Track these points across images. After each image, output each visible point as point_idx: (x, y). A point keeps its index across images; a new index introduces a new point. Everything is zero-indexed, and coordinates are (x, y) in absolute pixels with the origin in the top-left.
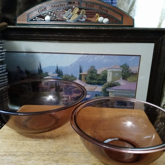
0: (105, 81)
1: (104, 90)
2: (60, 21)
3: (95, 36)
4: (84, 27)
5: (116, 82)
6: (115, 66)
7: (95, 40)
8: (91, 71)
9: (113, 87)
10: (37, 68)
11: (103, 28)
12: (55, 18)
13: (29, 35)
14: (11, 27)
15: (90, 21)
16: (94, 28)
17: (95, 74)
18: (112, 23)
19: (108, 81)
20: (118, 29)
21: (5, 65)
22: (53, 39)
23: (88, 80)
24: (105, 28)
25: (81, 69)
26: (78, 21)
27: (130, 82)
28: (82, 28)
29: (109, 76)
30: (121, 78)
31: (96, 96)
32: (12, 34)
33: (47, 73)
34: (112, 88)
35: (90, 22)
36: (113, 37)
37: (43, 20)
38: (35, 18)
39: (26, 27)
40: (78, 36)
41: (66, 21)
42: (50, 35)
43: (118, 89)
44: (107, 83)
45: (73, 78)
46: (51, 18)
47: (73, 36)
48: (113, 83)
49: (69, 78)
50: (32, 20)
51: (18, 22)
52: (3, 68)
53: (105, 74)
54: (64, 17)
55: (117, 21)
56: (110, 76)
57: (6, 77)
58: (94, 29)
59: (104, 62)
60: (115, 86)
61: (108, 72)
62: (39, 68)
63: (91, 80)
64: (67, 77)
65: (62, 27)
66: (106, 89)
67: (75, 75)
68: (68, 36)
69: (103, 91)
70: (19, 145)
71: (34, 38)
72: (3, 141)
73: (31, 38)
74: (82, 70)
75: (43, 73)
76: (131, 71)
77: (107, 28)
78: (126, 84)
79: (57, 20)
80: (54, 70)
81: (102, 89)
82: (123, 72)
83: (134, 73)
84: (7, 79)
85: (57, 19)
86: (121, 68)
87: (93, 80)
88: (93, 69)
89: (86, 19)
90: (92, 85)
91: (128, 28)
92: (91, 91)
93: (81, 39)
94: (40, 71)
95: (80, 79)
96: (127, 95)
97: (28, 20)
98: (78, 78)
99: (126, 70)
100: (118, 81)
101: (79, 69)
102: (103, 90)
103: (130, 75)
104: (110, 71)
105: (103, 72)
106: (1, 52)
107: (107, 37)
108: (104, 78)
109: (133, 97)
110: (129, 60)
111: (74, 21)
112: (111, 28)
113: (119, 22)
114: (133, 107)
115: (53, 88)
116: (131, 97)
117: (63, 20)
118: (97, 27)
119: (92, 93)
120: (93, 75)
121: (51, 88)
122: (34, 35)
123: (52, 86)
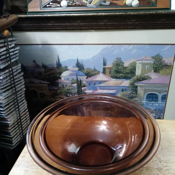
0: (134, 75)
1: (132, 84)
2: (79, 6)
3: (122, 23)
4: (108, 13)
5: (146, 75)
6: (146, 57)
7: (121, 27)
8: (117, 64)
9: (142, 80)
10: (55, 63)
11: (132, 13)
12: (73, 3)
13: (43, 25)
14: (22, 16)
15: (116, 5)
16: (120, 13)
17: (121, 67)
18: (144, 6)
19: (137, 74)
20: (151, 13)
21: (20, 65)
22: (72, 28)
23: (114, 73)
24: (134, 13)
25: (105, 61)
26: (101, 5)
27: (163, 75)
28: (106, 14)
29: (139, 68)
30: (153, 71)
31: (122, 91)
32: (24, 25)
33: (66, 67)
34: (141, 82)
36: (144, 23)
37: (59, 5)
38: (49, 4)
39: (39, 15)
40: (101, 23)
41: (86, 6)
42: (68, 24)
43: (148, 83)
44: (136, 77)
45: (96, 72)
46: (68, 3)
47: (95, 24)
48: (143, 77)
49: (92, 72)
50: (45, 7)
51: (29, 10)
52: (18, 68)
53: (134, 67)
54: (83, 1)
55: (150, 2)
57: (22, 78)
58: (121, 14)
59: (132, 53)
60: (145, 80)
61: (137, 65)
62: (57, 62)
63: (116, 74)
64: (89, 71)
65: (82, 14)
66: (134, 83)
67: (98, 69)
68: (89, 24)
69: (130, 86)
71: (50, 28)
72: (25, 171)
73: (45, 28)
74: (106, 63)
75: (62, 66)
76: (165, 63)
77: (137, 13)
78: (157, 77)
79: (76, 6)
80: (75, 63)
81: (130, 84)
82: (155, 64)
83: (168, 65)
84: (23, 80)
85: (76, 4)
86: (152, 59)
87: (119, 74)
88: (119, 61)
89: (111, 2)
90: (117, 79)
91: (163, 12)
92: (116, 86)
93: (105, 27)
94: (59, 65)
95: (104, 72)
96: (159, 89)
97: (42, 7)
98: (102, 72)
99: (159, 61)
100: (149, 74)
101: (102, 62)
103: (163, 67)
104: (140, 63)
105: (131, 64)
106: (13, 52)
107: (137, 24)
108: (133, 71)
109: (166, 92)
110: (163, 50)
111: (96, 6)
112: (141, 13)
113: (152, 4)
114: (165, 103)
115: (74, 83)
116: (163, 92)
117: (83, 5)
118: (124, 12)
119: (118, 88)
120: (119, 68)
121: (72, 84)
122: (49, 24)
123: (73, 82)
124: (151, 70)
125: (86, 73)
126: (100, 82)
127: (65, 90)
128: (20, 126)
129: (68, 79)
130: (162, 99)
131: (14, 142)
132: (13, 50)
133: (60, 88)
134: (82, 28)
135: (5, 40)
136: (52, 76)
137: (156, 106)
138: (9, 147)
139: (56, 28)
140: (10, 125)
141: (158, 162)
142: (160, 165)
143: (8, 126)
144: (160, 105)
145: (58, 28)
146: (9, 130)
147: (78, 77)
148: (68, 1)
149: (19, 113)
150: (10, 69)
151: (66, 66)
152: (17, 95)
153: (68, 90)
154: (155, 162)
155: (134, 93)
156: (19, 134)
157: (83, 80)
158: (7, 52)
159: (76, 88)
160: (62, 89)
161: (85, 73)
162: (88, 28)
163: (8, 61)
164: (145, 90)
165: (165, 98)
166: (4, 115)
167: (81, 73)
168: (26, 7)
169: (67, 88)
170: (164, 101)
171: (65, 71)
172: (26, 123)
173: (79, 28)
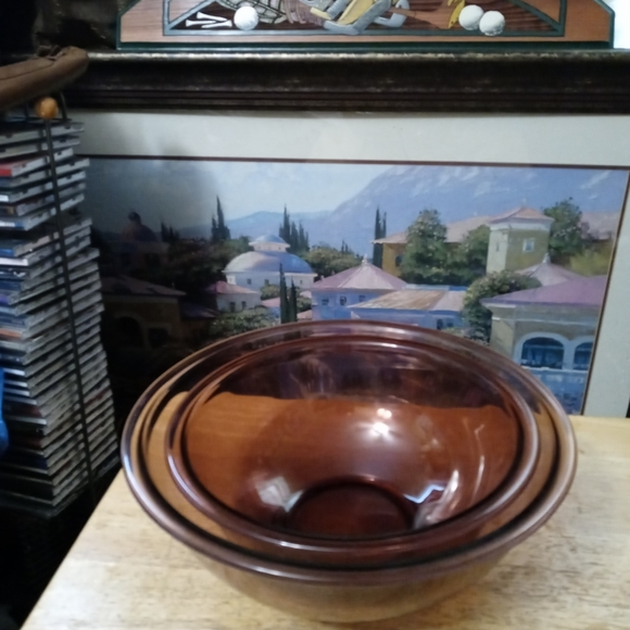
0: (478, 271)
1: (474, 305)
2: (297, 26)
3: (445, 89)
4: (398, 52)
5: (521, 272)
6: (523, 209)
7: (442, 104)
8: (423, 232)
9: (509, 291)
10: (206, 223)
11: (480, 56)
12: (279, 16)
13: (171, 88)
14: (100, 56)
15: (424, 27)
16: (440, 55)
17: (438, 245)
18: (521, 32)
19: (490, 268)
20: (544, 58)
21: (87, 223)
22: (271, 103)
23: (410, 265)
24: (487, 56)
25: (381, 222)
27: (580, 273)
28: (391, 56)
29: (498, 250)
30: (546, 259)
32: (103, 87)
33: (245, 240)
34: (506, 297)
35: (422, 29)
36: (518, 90)
37: (229, 23)
38: (193, 17)
39: (158, 55)
40: (372, 89)
41: (321, 28)
42: (259, 89)
43: (529, 303)
44: (487, 280)
45: (347, 260)
46: (261, 15)
47: (350, 90)
48: (512, 278)
49: (334, 258)
50: (182, 26)
51: (126, 37)
52: (80, 235)
53: (480, 243)
54: (313, 10)
55: (539, 21)
56: (501, 247)
57: (95, 268)
58: (441, 59)
59: (477, 194)
60: (518, 289)
61: (492, 236)
62: (213, 220)
63: (418, 267)
64: (323, 256)
65: (308, 56)
66: (480, 301)
67: (355, 248)
68: (331, 90)
69: (467, 311)
70: (176, 590)
71: (193, 102)
73: (178, 102)
74: (385, 226)
75: (232, 238)
76: (589, 231)
77: (498, 56)
78: (563, 280)
79: (286, 26)
80: (275, 228)
81: (466, 302)
82: (555, 236)
83: (602, 238)
84: (96, 277)
85: (287, 22)
86: (545, 217)
87: (431, 268)
88: (430, 223)
89: (408, 18)
90: (422, 287)
91: (586, 54)
92: (419, 308)
93: (386, 104)
94: (220, 231)
95: (377, 261)
96: (566, 323)
97: (168, 27)
98: (369, 260)
99: (568, 226)
100: (533, 269)
101: (372, 225)
102: (467, 306)
103: (584, 246)
104: (502, 231)
105: (470, 232)
106: (68, 175)
107: (495, 94)
108: (476, 259)
109: (591, 333)
110: (583, 187)
111: (355, 28)
112: (512, 55)
113: (549, 26)
114: (587, 372)
115: (272, 297)
116: (582, 334)
117: (312, 25)
118: (454, 52)
119: (422, 316)
120: (431, 247)
121: (263, 298)
122: (191, 88)
123: (268, 291)
124: (542, 258)
125: (316, 261)
126: (363, 295)
127: (240, 319)
128: (81, 437)
129: (249, 282)
130: (576, 360)
131: (59, 494)
132: (67, 168)
133: (222, 312)
134: (305, 103)
135: (41, 134)
136: (195, 269)
137: (555, 382)
138: (40, 511)
139: (216, 102)
140: (46, 431)
141: (566, 549)
142: (573, 560)
143: (41, 436)
144: (571, 380)
145: (223, 103)
146: (43, 449)
147: (286, 274)
148: (261, 10)
149: (80, 391)
150: (56, 236)
151: (245, 235)
152: (74, 328)
153: (249, 320)
154: (554, 549)
155: (479, 334)
156: (74, 464)
157: (303, 286)
158: (47, 173)
159: (279, 312)
160: (228, 315)
161: (310, 260)
162: (326, 104)
163: (48, 207)
164: (518, 325)
165: (586, 355)
166: (27, 393)
167: (295, 260)
168: (115, 26)
169: (247, 313)
170: (582, 366)
171: (240, 252)
172: (101, 430)
173: (294, 103)
